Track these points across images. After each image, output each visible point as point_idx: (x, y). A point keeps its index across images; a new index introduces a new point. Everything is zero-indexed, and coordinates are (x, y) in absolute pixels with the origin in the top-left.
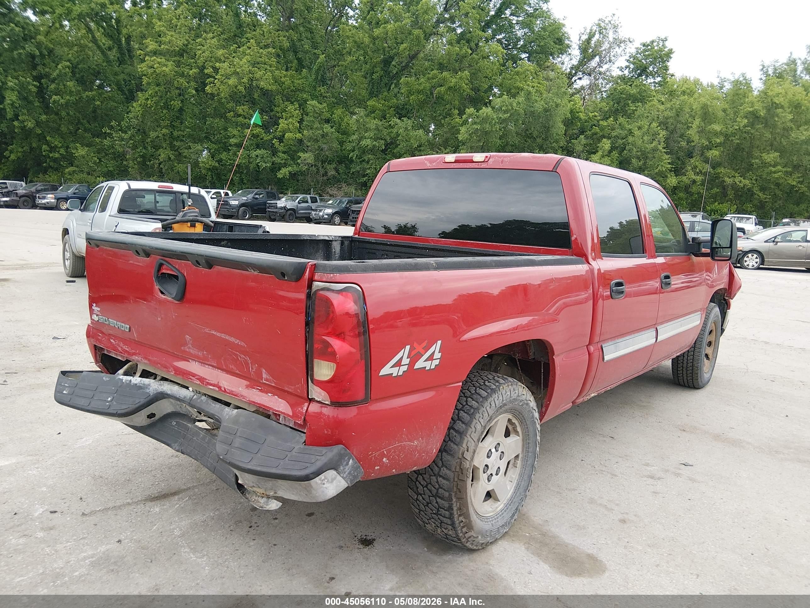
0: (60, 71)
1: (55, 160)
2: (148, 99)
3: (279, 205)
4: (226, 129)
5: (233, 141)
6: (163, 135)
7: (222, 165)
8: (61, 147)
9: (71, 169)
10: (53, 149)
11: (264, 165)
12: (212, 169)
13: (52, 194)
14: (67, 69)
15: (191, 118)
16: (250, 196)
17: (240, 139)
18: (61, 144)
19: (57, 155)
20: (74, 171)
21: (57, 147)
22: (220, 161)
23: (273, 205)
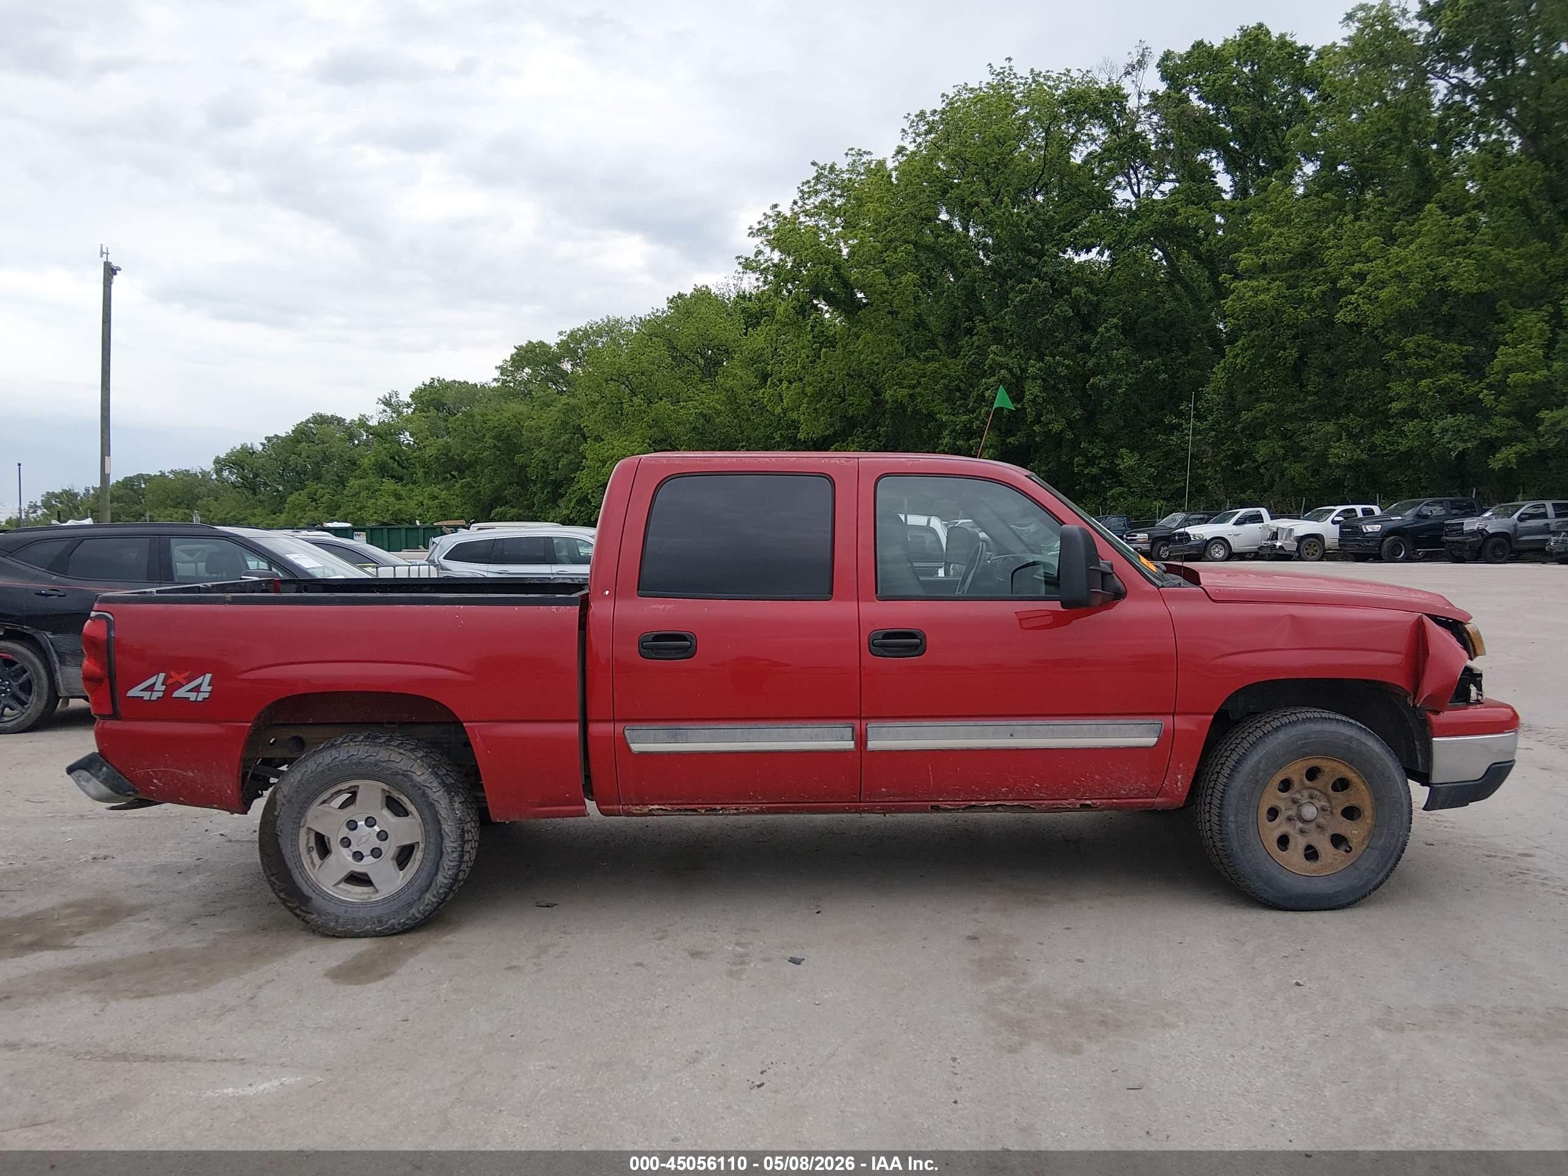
0: (1102, 335)
1: (1094, 479)
2: (1238, 355)
3: (1466, 528)
4: (1384, 386)
5: (1396, 406)
6: (1266, 413)
7: (1376, 456)
8: (1102, 457)
9: (1116, 491)
10: (1090, 462)
11: (1461, 446)
12: (1355, 466)
13: (1143, 532)
14: (1113, 331)
15: (1317, 374)
16: (1410, 513)
17: (1409, 401)
18: (1102, 452)
19: (1095, 471)
20: (1121, 494)
21: (1096, 457)
22: (1373, 447)
23: (1456, 527)
